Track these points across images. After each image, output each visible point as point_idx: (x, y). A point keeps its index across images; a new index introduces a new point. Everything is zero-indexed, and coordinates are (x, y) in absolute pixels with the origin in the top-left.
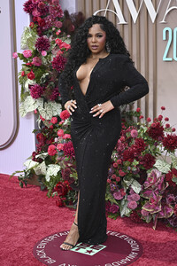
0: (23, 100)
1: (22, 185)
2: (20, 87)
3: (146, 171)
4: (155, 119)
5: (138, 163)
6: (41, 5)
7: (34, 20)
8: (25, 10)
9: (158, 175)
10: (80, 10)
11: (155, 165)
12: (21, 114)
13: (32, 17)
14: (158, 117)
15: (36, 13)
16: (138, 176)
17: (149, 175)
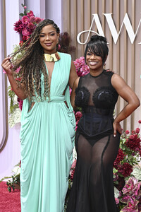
0: (12, 112)
1: (10, 190)
2: (9, 100)
3: (123, 178)
4: (133, 132)
5: (117, 171)
6: (30, 26)
7: (23, 39)
8: (16, 30)
9: (135, 182)
10: (66, 31)
11: (132, 173)
12: (9, 125)
13: (22, 36)
14: (135, 129)
15: (25, 32)
16: (117, 183)
17: (127, 182)
